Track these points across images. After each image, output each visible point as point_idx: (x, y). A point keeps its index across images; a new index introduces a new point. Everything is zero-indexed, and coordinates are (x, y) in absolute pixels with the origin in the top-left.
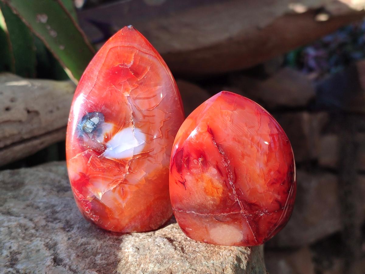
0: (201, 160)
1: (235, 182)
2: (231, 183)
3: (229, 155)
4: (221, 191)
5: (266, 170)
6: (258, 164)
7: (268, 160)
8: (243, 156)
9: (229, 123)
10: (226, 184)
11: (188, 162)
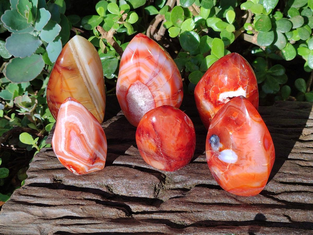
0: (147, 134)
1: (161, 146)
2: (159, 147)
3: (159, 135)
4: (155, 148)
5: (175, 144)
6: (172, 141)
7: (177, 140)
8: (166, 137)
9: (161, 122)
10: (157, 146)
11: (143, 133)
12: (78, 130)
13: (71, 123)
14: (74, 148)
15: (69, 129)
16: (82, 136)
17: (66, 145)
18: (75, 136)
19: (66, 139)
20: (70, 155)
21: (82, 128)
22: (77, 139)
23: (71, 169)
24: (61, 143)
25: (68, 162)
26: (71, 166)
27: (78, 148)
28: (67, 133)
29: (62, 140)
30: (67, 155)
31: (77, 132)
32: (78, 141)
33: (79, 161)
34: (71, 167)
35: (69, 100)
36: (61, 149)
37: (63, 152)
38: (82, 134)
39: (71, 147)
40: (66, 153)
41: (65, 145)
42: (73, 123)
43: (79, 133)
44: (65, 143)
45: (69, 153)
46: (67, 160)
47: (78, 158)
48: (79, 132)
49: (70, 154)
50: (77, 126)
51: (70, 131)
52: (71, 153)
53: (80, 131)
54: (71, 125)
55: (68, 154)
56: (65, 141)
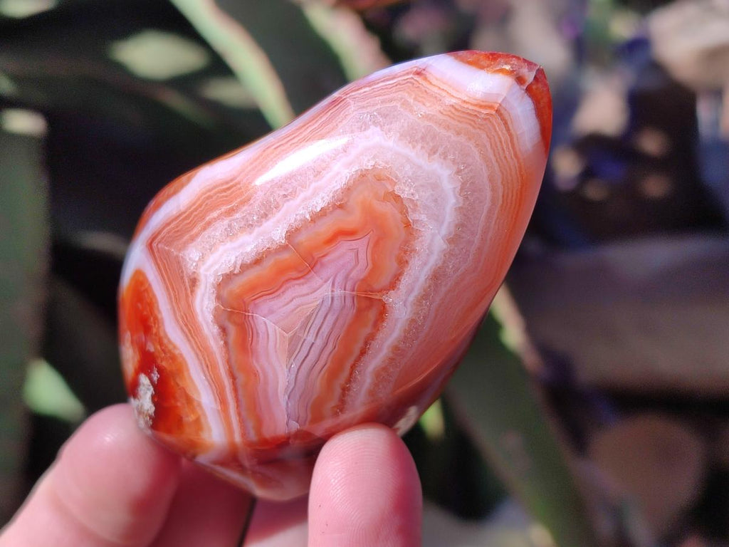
12: (390, 266)
13: (397, 198)
14: (270, 324)
15: (352, 219)
16: (372, 315)
17: (252, 274)
18: (347, 278)
19: (283, 248)
20: (215, 329)
21: (422, 278)
22: (337, 303)
23: (144, 380)
24: (230, 234)
25: (161, 344)
26: (159, 372)
27: (293, 344)
28: (326, 227)
29: (257, 230)
30: (200, 318)
31: (375, 269)
32: (330, 319)
33: (223, 401)
34: (156, 377)
35: (520, 80)
36: (202, 259)
37: (194, 282)
38: (384, 305)
39: (266, 305)
40: (204, 304)
41: (245, 267)
42: (404, 211)
43: (377, 286)
44: (257, 262)
45: (217, 319)
46: (171, 330)
47: (235, 390)
48: (384, 280)
49: (224, 330)
50: (407, 242)
51: (348, 234)
52: (232, 330)
53: (393, 285)
54: (388, 209)
55: (210, 318)
56: (268, 253)
